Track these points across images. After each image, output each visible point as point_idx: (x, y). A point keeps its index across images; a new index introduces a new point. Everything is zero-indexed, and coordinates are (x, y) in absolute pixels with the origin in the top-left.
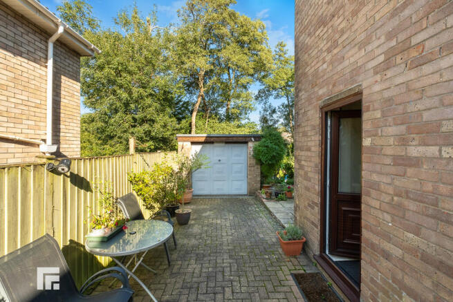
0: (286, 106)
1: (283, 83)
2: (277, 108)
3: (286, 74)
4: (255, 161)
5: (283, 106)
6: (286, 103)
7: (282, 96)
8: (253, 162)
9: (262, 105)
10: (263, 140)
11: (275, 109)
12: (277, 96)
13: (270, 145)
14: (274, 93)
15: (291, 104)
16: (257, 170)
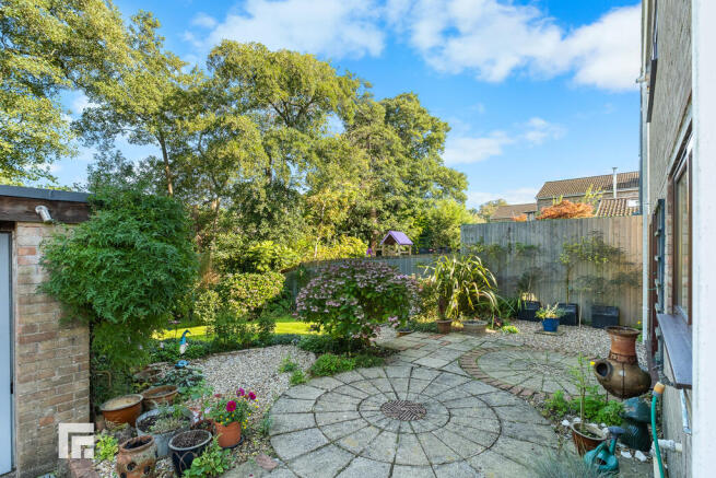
0: (160, 163)
1: (154, 107)
2: (137, 165)
3: (161, 89)
4: (55, 312)
5: (152, 163)
6: (160, 156)
7: (150, 141)
8: (48, 315)
9: (94, 149)
10: (103, 216)
11: (130, 167)
12: (138, 138)
13: (140, 240)
14: (129, 129)
15: (171, 161)
16: (74, 348)
